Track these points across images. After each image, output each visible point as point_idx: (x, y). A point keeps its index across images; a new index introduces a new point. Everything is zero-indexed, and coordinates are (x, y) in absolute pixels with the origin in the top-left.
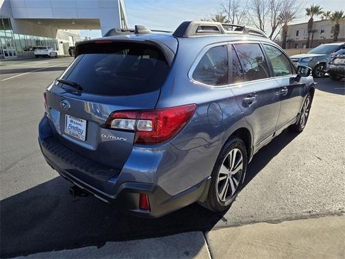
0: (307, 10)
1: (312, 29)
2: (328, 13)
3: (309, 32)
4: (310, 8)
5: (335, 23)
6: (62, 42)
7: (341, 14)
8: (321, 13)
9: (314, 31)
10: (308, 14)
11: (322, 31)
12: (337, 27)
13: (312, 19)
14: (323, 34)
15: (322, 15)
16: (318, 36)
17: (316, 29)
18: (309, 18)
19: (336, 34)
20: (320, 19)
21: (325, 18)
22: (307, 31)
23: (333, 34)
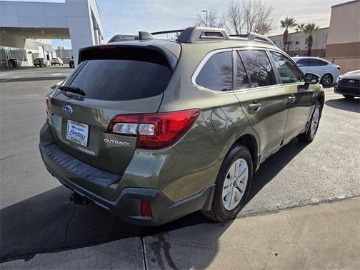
0: (282, 22)
1: (288, 40)
2: (302, 25)
3: (285, 44)
4: (284, 20)
5: (308, 35)
6: (30, 53)
7: (313, 26)
8: (295, 25)
9: (289, 43)
10: (283, 26)
11: (297, 43)
12: (310, 38)
13: (287, 31)
14: (297, 46)
15: (296, 27)
16: (293, 48)
17: (291, 40)
18: (284, 29)
19: (310, 45)
20: (295, 31)
21: (299, 30)
22: (282, 43)
23: (306, 46)
